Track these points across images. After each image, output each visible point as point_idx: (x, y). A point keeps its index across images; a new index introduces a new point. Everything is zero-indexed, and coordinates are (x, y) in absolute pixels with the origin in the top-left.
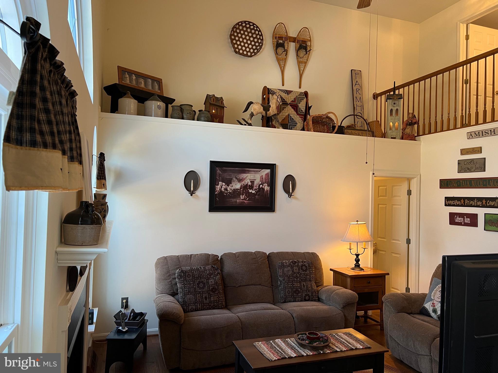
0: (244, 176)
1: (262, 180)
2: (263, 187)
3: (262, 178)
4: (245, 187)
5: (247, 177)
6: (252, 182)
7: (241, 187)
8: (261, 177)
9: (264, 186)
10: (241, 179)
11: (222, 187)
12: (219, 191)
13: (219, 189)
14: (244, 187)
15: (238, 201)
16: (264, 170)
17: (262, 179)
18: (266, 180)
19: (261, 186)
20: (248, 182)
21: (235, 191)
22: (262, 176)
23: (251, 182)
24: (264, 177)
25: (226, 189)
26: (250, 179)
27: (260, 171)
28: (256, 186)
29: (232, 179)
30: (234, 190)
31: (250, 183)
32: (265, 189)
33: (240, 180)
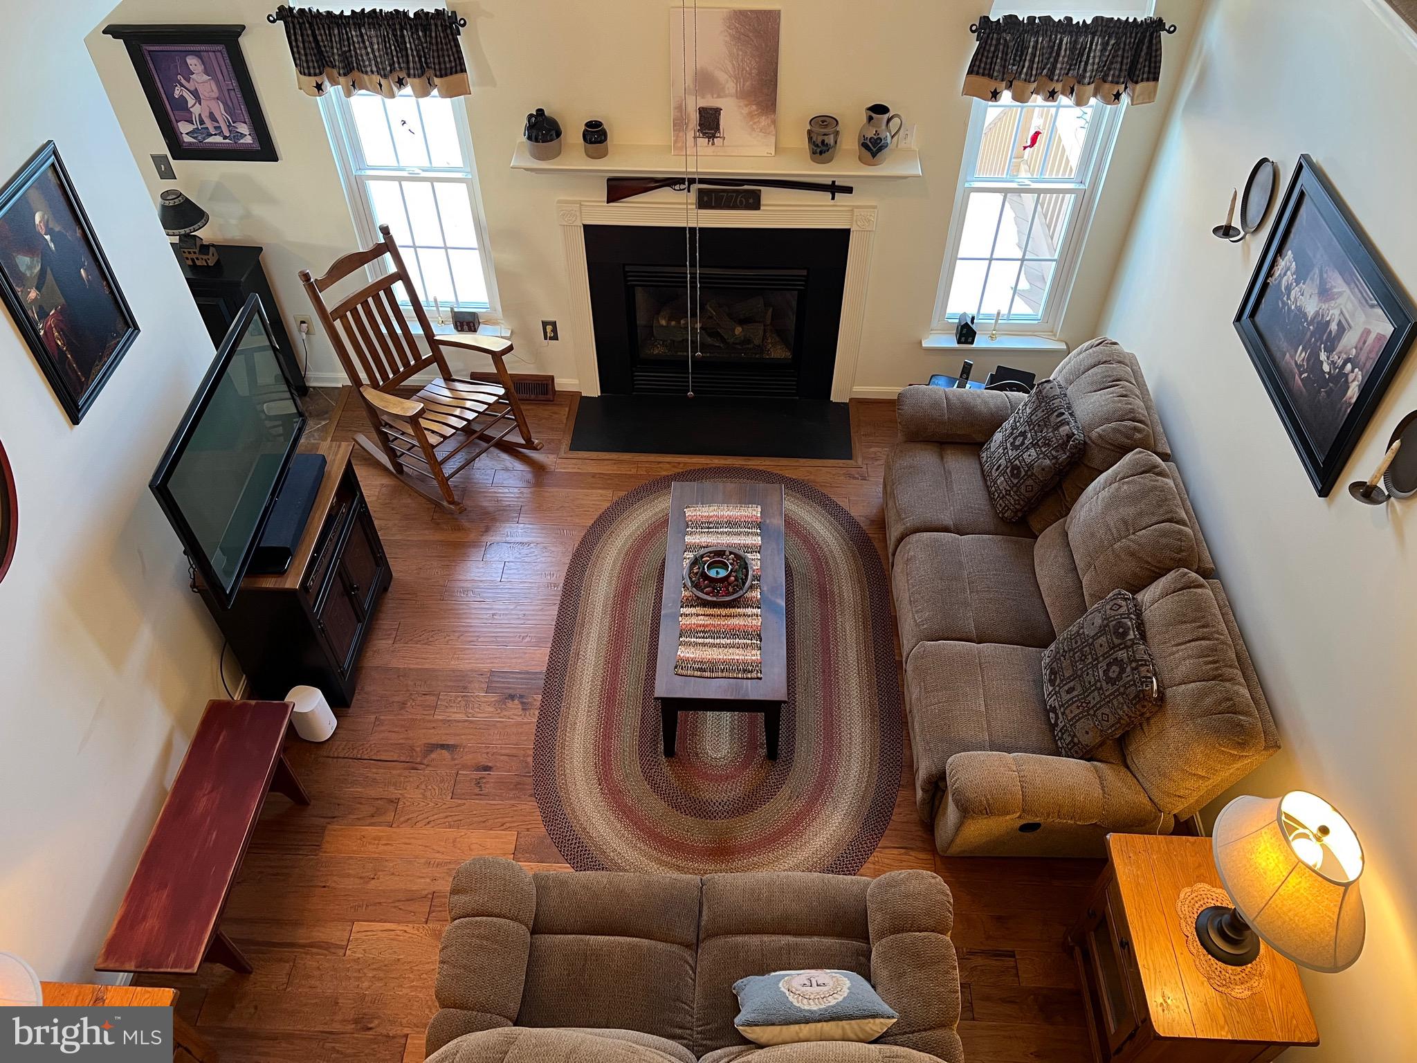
0: (1337, 282)
1: (1361, 349)
2: (1351, 377)
3: (1364, 342)
5: (1341, 293)
6: (1341, 329)
7: (1315, 318)
8: (1365, 330)
9: (1354, 374)
10: (1327, 290)
11: (1285, 274)
12: (1275, 279)
13: (1280, 274)
14: (1318, 323)
15: (1287, 355)
16: (1381, 311)
17: (1361, 344)
18: (1367, 358)
19: (1349, 366)
20: (1333, 313)
21: (1301, 314)
22: (1368, 332)
23: (1339, 323)
24: (1370, 340)
26: (1341, 312)
27: (1371, 306)
28: (1341, 352)
29: (1314, 266)
30: (1300, 309)
31: (1334, 327)
32: (1349, 392)
33: (1325, 293)
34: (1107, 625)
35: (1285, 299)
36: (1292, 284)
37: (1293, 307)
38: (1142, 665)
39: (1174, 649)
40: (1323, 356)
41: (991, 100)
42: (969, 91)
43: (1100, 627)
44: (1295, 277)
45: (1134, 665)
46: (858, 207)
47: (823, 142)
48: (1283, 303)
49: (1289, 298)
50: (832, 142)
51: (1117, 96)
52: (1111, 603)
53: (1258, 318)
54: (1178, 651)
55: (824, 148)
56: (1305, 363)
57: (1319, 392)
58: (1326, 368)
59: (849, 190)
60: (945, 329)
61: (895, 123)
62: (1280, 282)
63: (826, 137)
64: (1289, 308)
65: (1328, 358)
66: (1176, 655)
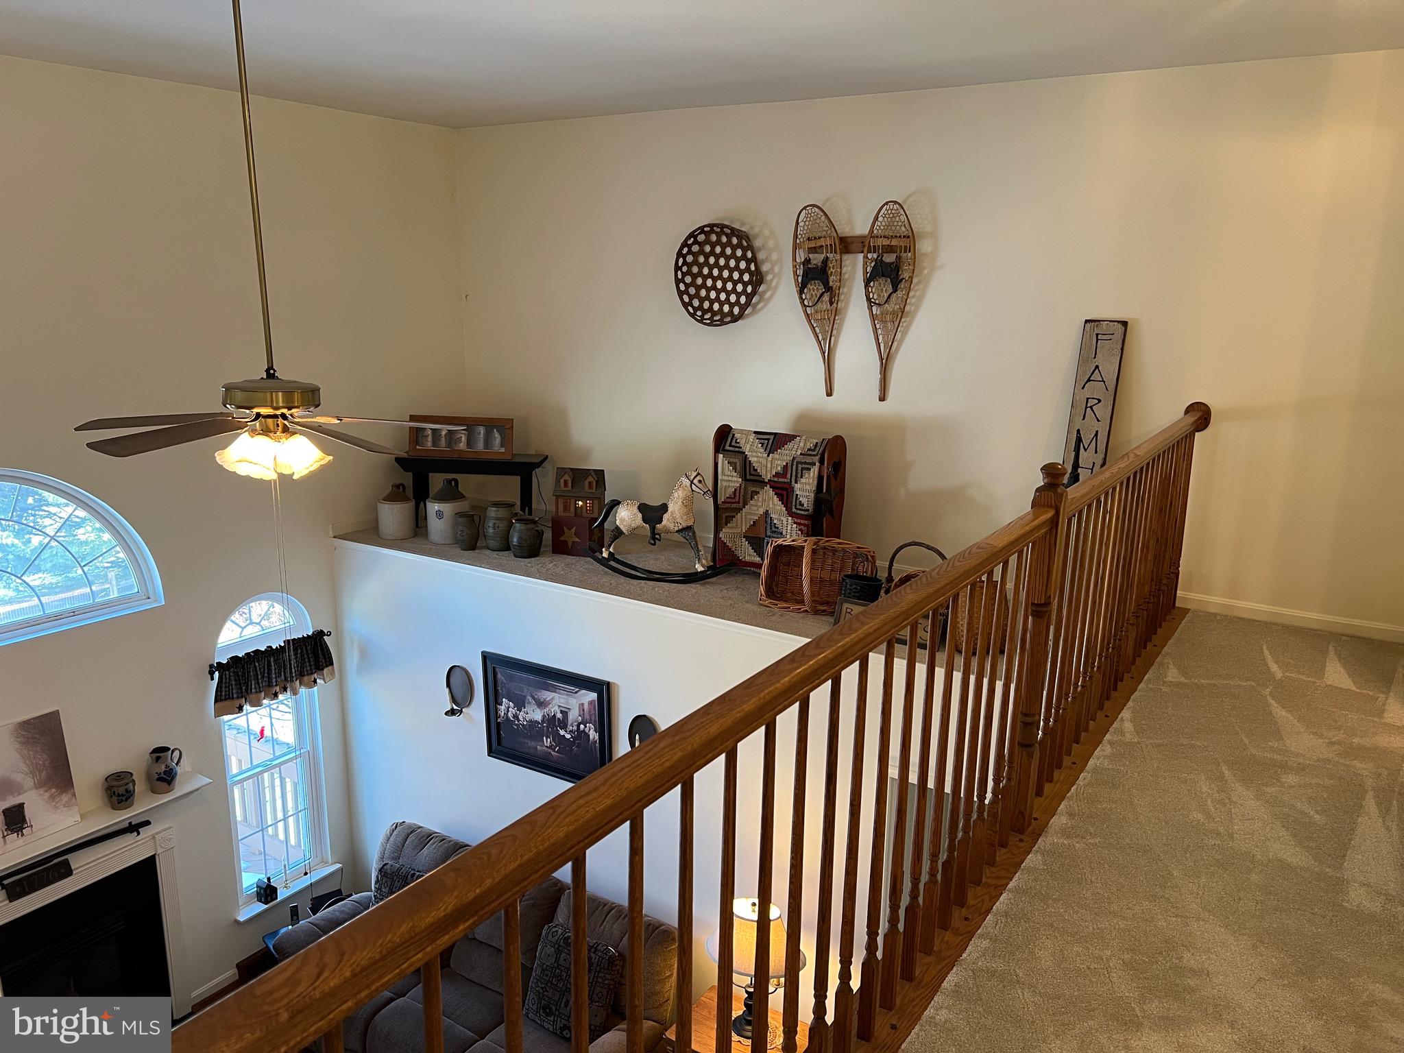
0: (546, 695)
1: (584, 714)
2: (587, 730)
3: (584, 710)
4: (551, 721)
5: (553, 698)
6: (565, 713)
7: (543, 719)
8: (579, 704)
9: (588, 728)
10: (543, 703)
11: (508, 711)
12: (503, 718)
13: (505, 713)
14: (548, 720)
15: (539, 747)
16: (583, 691)
17: (582, 712)
18: (590, 716)
19: (582, 726)
20: (554, 710)
21: (533, 723)
22: (583, 704)
23: (562, 712)
24: (586, 707)
25: (516, 716)
26: (559, 706)
27: (576, 692)
28: (572, 724)
29: (525, 697)
30: (531, 721)
31: (559, 715)
32: (591, 737)
33: (541, 704)
34: (559, 946)
35: (516, 722)
36: (516, 713)
37: (525, 723)
38: (597, 946)
39: (602, 927)
40: (562, 732)
41: (239, 713)
42: (219, 713)
43: (556, 952)
44: (516, 709)
45: (593, 950)
46: (157, 833)
47: (126, 789)
48: (516, 725)
49: (519, 720)
50: (132, 788)
51: (315, 681)
52: (550, 934)
53: (504, 743)
54: (605, 927)
55: (128, 795)
56: (553, 743)
57: (572, 750)
58: (568, 736)
59: (147, 823)
60: (248, 902)
61: (176, 754)
62: (507, 717)
63: (126, 787)
64: (523, 725)
65: (566, 731)
66: (607, 929)
